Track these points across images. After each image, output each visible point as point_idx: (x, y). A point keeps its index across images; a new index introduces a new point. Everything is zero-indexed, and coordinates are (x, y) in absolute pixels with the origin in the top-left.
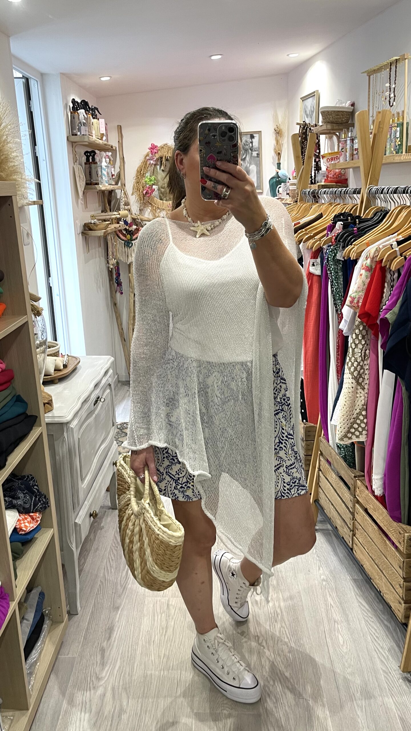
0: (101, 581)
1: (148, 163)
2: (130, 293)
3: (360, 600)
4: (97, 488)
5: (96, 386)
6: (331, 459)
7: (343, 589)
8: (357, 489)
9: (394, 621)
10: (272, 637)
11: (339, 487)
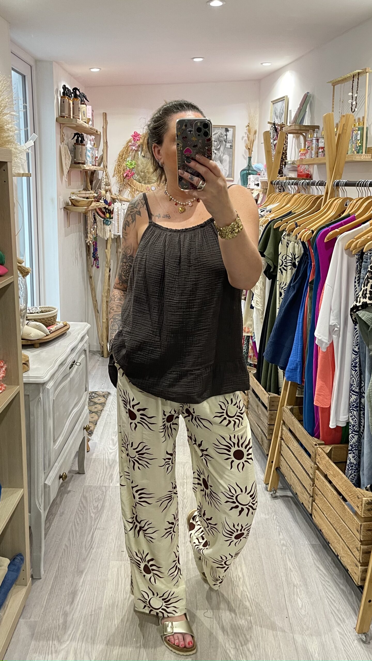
0: (66, 546)
1: (130, 148)
2: (106, 268)
3: (318, 565)
4: (67, 451)
5: (73, 350)
6: (293, 428)
7: (302, 554)
8: (318, 456)
9: (349, 585)
10: (233, 600)
11: (300, 455)
